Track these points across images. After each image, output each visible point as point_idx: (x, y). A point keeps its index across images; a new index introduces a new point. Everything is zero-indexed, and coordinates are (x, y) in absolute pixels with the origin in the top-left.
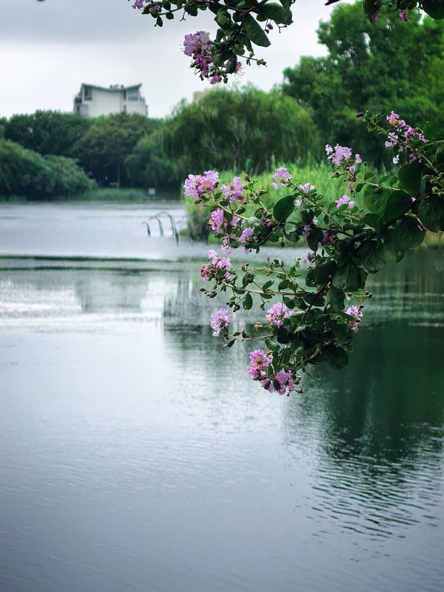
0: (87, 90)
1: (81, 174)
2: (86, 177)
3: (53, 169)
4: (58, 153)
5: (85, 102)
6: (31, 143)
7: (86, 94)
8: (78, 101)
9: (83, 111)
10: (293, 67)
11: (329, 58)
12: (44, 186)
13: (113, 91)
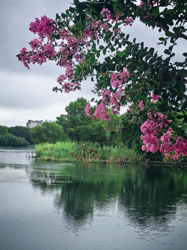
0: (30, 121)
1: (26, 141)
2: (27, 142)
3: (19, 140)
4: (21, 136)
5: (29, 124)
6: (15, 134)
7: (29, 122)
8: (27, 124)
9: (28, 126)
10: (59, 117)
11: (68, 115)
12: (17, 144)
13: (36, 122)
